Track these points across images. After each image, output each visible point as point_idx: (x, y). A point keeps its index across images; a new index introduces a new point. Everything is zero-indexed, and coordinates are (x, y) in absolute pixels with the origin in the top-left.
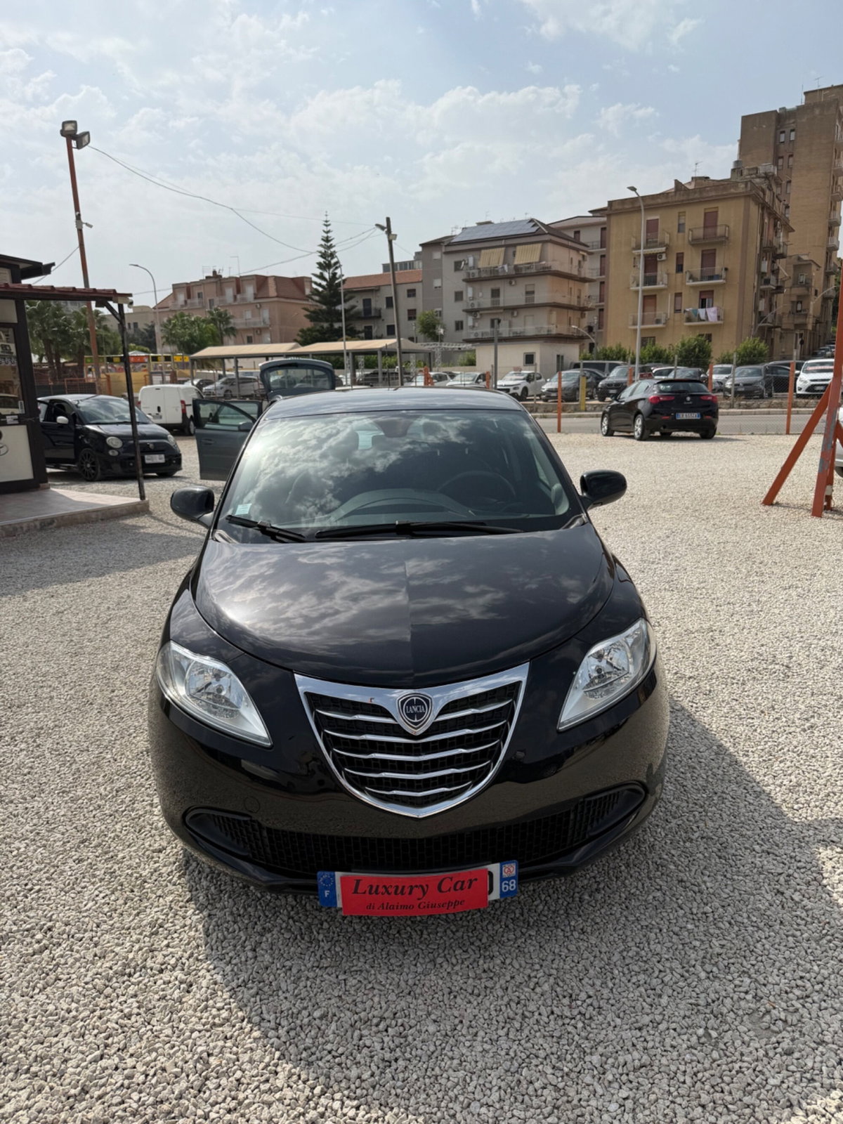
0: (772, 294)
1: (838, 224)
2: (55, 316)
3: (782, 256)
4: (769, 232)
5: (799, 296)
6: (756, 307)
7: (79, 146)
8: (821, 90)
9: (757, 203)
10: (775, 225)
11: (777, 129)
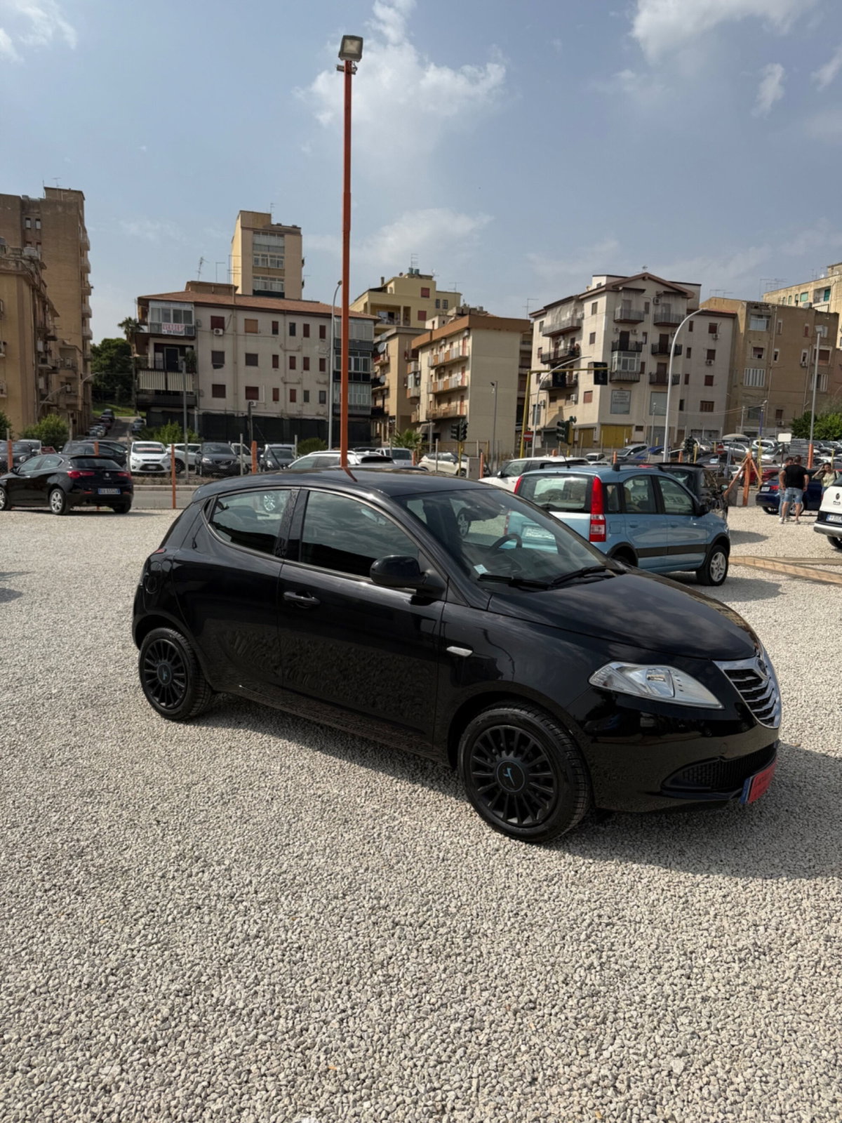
0: (48, 373)
1: (90, 316)
3: (54, 338)
4: (40, 313)
5: (67, 378)
6: (37, 385)
8: (60, 190)
9: (29, 285)
10: (44, 308)
11: (22, 215)
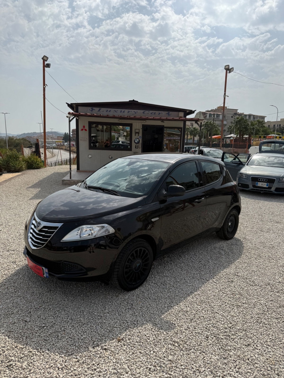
2: (244, 122)
7: (229, 73)
